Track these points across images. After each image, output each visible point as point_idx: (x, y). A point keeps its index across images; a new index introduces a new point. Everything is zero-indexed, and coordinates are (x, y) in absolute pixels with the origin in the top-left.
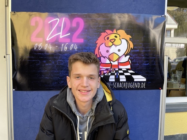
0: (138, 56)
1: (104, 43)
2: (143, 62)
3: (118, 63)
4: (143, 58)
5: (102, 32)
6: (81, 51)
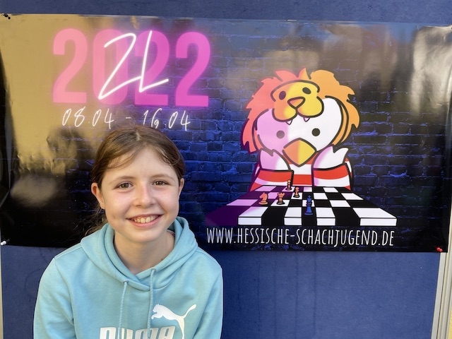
0: (372, 149)
2: (389, 169)
3: (313, 170)
4: (389, 156)
6: (201, 131)
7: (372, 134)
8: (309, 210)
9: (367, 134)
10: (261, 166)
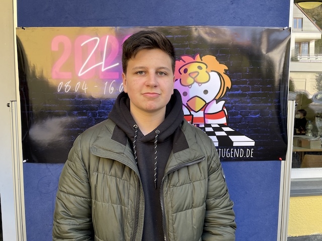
0: (239, 101)
1: (179, 80)
2: (250, 112)
3: (204, 114)
4: (249, 105)
7: (238, 92)
9: (236, 92)
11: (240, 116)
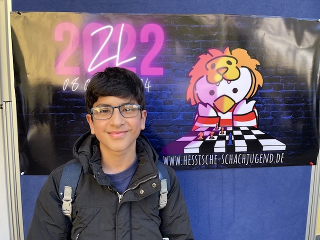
0: (271, 101)
1: (205, 77)
2: (282, 113)
4: (282, 105)
5: (201, 54)
6: (159, 92)
7: (271, 91)
8: (230, 142)
9: (268, 91)
10: (199, 114)
11: (271, 118)
